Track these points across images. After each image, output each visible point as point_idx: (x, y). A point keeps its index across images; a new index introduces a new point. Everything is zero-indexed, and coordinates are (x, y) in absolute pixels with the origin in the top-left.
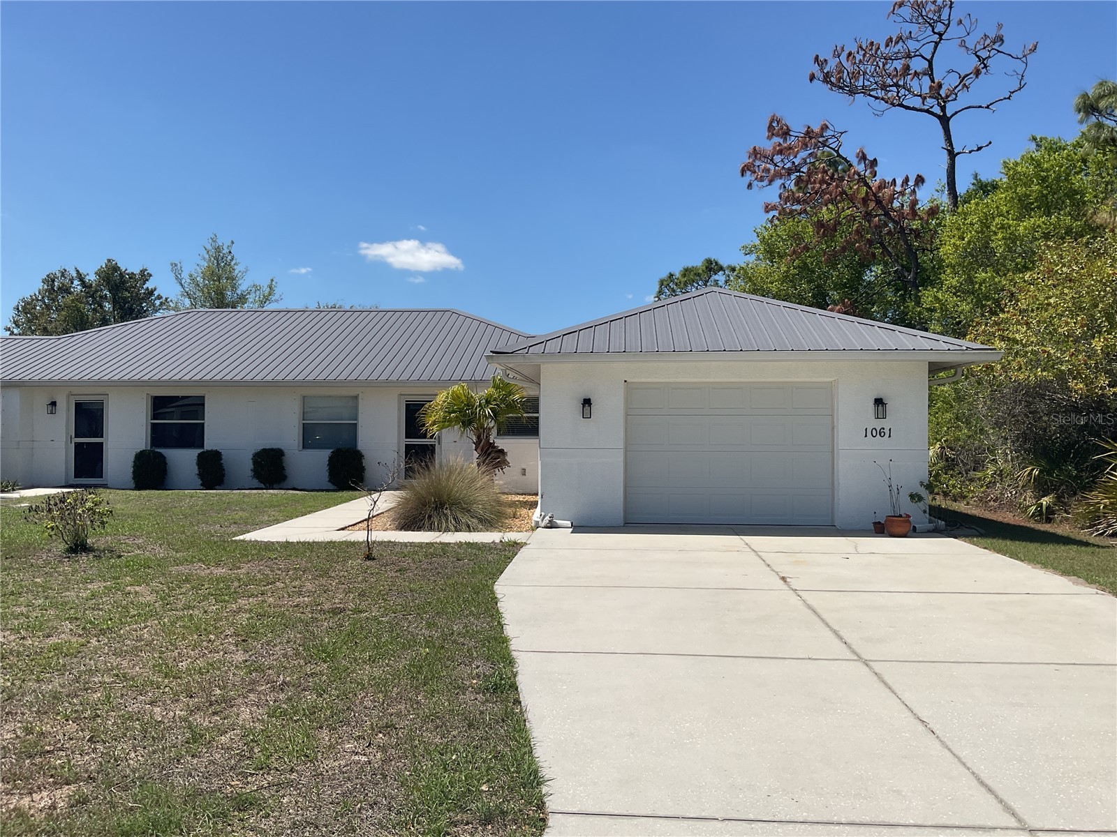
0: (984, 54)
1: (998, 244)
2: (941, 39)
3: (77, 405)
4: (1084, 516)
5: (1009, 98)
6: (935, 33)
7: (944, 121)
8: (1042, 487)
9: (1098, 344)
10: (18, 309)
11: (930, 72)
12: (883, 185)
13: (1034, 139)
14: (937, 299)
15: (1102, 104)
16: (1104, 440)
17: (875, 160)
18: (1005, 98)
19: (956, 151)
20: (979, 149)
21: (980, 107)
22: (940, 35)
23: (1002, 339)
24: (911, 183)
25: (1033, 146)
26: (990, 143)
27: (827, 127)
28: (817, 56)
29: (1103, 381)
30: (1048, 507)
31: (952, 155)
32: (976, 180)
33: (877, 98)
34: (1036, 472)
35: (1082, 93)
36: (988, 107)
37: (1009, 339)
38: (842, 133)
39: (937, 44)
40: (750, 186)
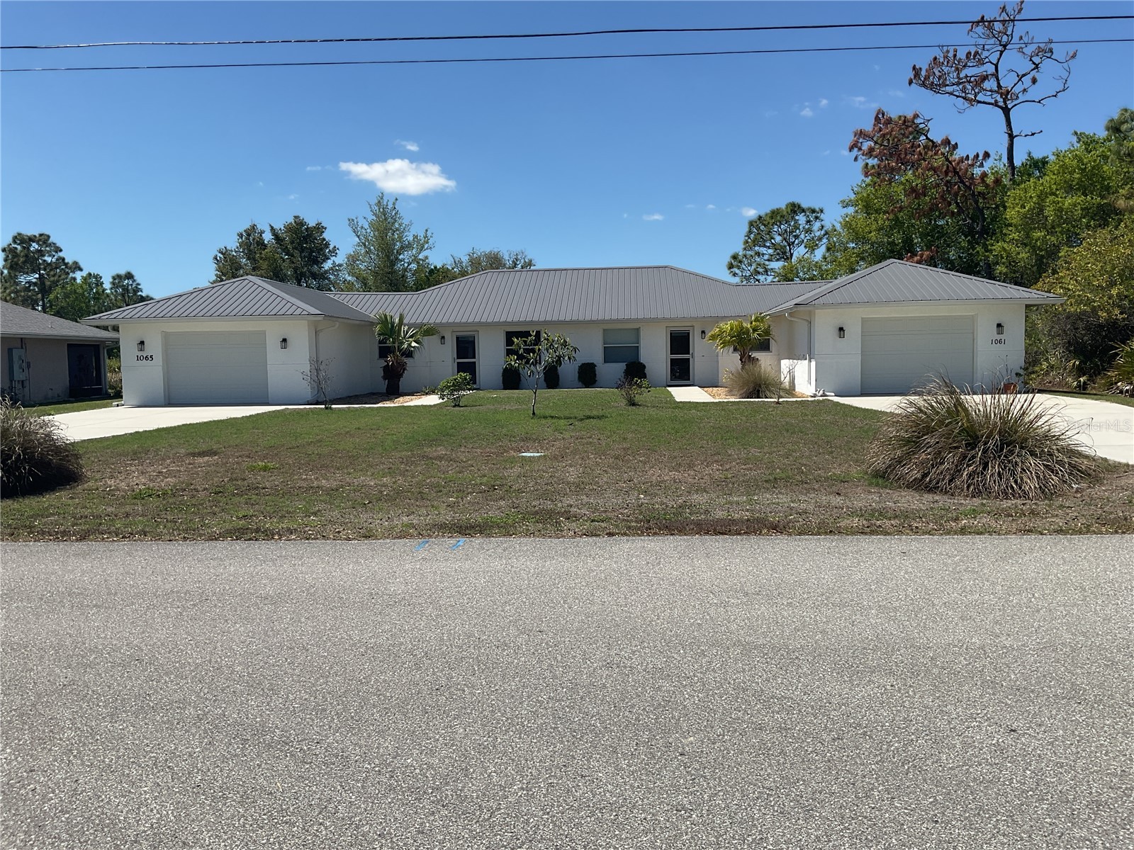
0: (1036, 60)
1: (1049, 212)
2: (1005, 49)
3: (457, 338)
4: (1104, 385)
5: (1055, 96)
6: (1001, 45)
7: (1006, 111)
8: (1080, 371)
9: (1114, 292)
10: (216, 259)
11: (996, 75)
12: (961, 160)
13: (1076, 133)
14: (1004, 249)
15: (1124, 127)
16: (1116, 343)
17: (956, 144)
18: (1053, 96)
19: (1015, 134)
20: (1033, 134)
21: (1034, 101)
22: (1005, 46)
23: (1061, 287)
24: (980, 158)
25: (1075, 139)
26: (1041, 131)
27: (918, 116)
28: (915, 66)
29: (1117, 311)
30: (1084, 383)
31: (1011, 137)
32: (1030, 157)
33: (958, 97)
34: (1077, 363)
35: (1110, 119)
36: (1039, 102)
37: (1065, 288)
38: (929, 120)
39: (1002, 52)
40: (856, 159)
